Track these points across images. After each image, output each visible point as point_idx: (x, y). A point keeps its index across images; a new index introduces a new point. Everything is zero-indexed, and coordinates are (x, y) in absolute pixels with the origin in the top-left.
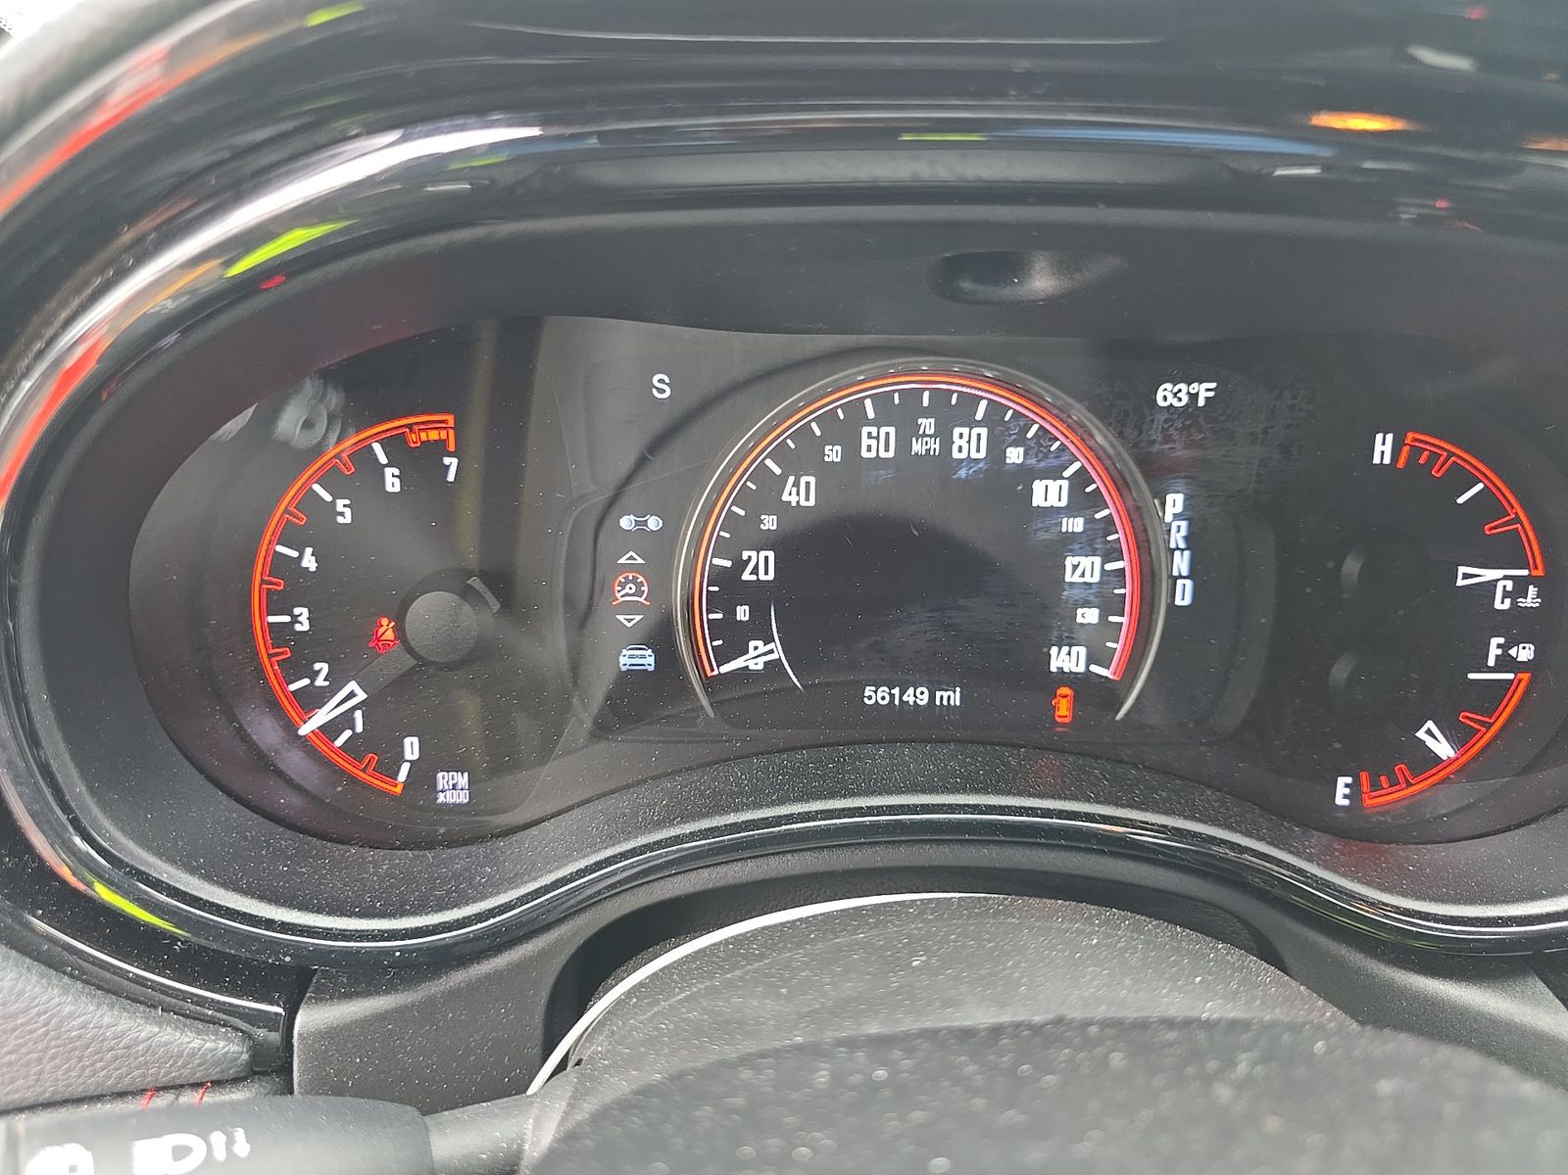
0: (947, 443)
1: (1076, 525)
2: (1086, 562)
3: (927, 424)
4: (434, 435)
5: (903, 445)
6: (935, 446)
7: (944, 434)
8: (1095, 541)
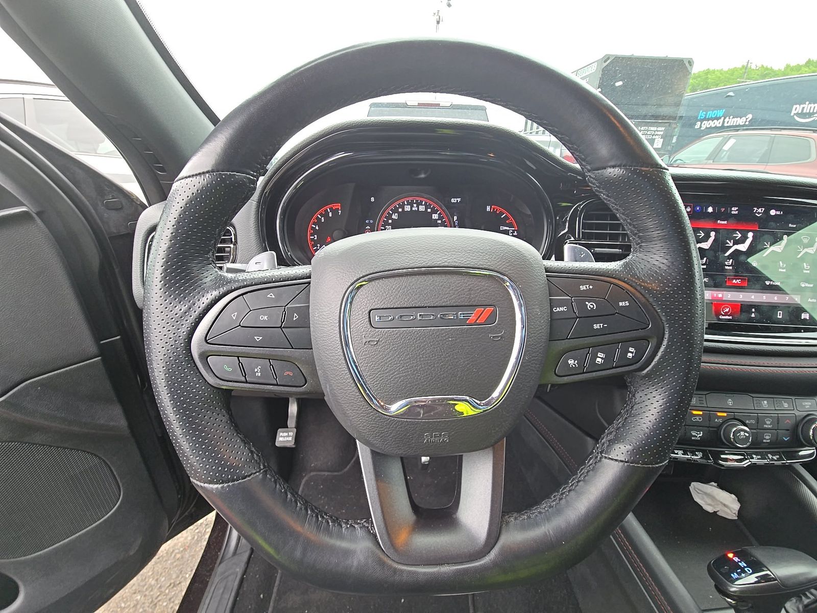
0: (418, 209)
1: (439, 221)
3: (415, 205)
4: (337, 207)
6: (416, 209)
7: (418, 207)
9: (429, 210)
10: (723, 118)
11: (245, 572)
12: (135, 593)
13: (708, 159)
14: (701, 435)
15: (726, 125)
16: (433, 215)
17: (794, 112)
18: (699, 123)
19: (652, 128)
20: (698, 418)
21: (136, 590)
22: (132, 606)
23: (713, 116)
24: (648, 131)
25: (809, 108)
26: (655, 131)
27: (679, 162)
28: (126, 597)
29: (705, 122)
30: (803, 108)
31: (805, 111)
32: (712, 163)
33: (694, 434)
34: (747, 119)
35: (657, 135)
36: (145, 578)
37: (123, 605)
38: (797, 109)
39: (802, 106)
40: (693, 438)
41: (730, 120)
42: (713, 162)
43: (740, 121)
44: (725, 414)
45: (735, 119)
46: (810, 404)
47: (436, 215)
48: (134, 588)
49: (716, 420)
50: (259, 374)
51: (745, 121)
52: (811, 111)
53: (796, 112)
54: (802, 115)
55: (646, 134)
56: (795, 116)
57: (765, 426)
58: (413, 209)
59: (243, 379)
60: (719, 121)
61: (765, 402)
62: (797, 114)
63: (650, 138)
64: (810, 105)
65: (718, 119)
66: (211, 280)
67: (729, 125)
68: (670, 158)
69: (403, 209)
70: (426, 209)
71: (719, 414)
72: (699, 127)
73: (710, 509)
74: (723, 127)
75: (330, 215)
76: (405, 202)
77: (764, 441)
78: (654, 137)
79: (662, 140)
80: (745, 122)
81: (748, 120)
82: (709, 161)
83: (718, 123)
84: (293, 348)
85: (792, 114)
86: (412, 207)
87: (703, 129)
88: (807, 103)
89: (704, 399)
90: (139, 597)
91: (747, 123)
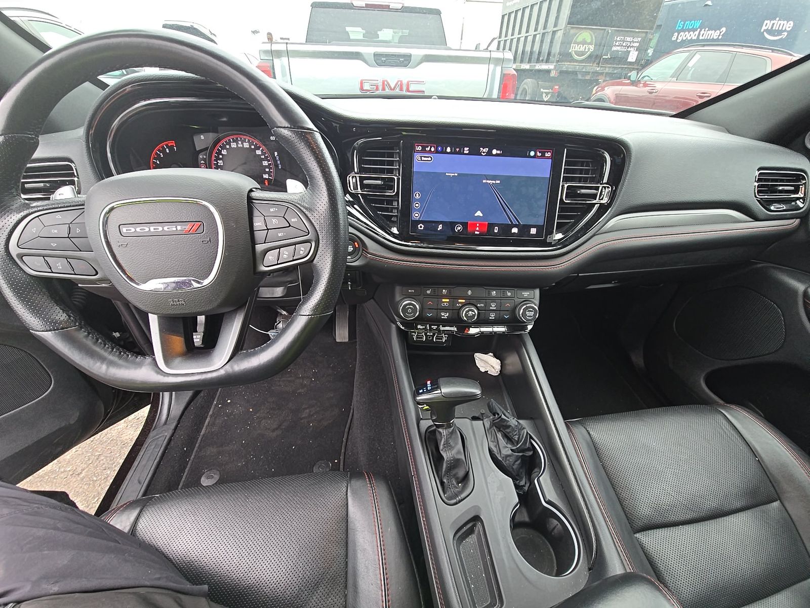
0: (243, 145)
1: (263, 157)
2: (266, 162)
3: (240, 142)
4: (172, 144)
5: (237, 146)
6: (242, 146)
7: (242, 144)
8: (266, 159)
9: (253, 147)
10: (699, 30)
11: (172, 435)
12: (105, 469)
13: (672, 76)
14: (447, 315)
15: (701, 38)
16: (257, 151)
17: (764, 28)
18: (676, 34)
19: (628, 39)
20: (445, 304)
21: (105, 467)
22: (103, 478)
23: (690, 27)
24: (624, 41)
25: (778, 25)
26: (630, 42)
27: (646, 78)
28: (97, 473)
29: (682, 33)
30: (773, 24)
31: (774, 29)
32: (675, 81)
33: (443, 315)
34: (721, 32)
35: (633, 47)
36: (114, 459)
37: (95, 479)
38: (767, 24)
39: (772, 22)
40: (442, 317)
41: (706, 32)
42: (677, 80)
43: (715, 34)
44: (464, 301)
45: (710, 32)
46: (528, 293)
47: (259, 151)
48: (104, 466)
49: (458, 305)
50: (61, 268)
51: (718, 34)
52: (780, 29)
53: (766, 28)
54: (770, 32)
55: (622, 46)
56: (765, 33)
57: (491, 308)
58: (239, 146)
59: (50, 271)
60: (695, 33)
61: (494, 292)
62: (767, 31)
63: (625, 50)
64: (780, 22)
65: (694, 30)
66: (16, 207)
67: (703, 38)
68: (638, 74)
69: (230, 146)
70: (250, 146)
71: (460, 301)
72: (675, 39)
73: (483, 370)
74: (698, 40)
75: (168, 151)
76: (231, 140)
77: (490, 318)
78: (629, 49)
79: (637, 52)
80: (719, 36)
81: (722, 34)
82: (673, 78)
83: (693, 36)
84: (81, 251)
85: (762, 31)
86: (237, 144)
87: (680, 41)
88: (778, 19)
89: (437, 291)
90: (109, 472)
91: (720, 37)
